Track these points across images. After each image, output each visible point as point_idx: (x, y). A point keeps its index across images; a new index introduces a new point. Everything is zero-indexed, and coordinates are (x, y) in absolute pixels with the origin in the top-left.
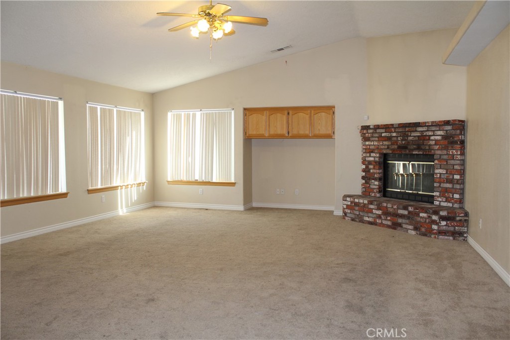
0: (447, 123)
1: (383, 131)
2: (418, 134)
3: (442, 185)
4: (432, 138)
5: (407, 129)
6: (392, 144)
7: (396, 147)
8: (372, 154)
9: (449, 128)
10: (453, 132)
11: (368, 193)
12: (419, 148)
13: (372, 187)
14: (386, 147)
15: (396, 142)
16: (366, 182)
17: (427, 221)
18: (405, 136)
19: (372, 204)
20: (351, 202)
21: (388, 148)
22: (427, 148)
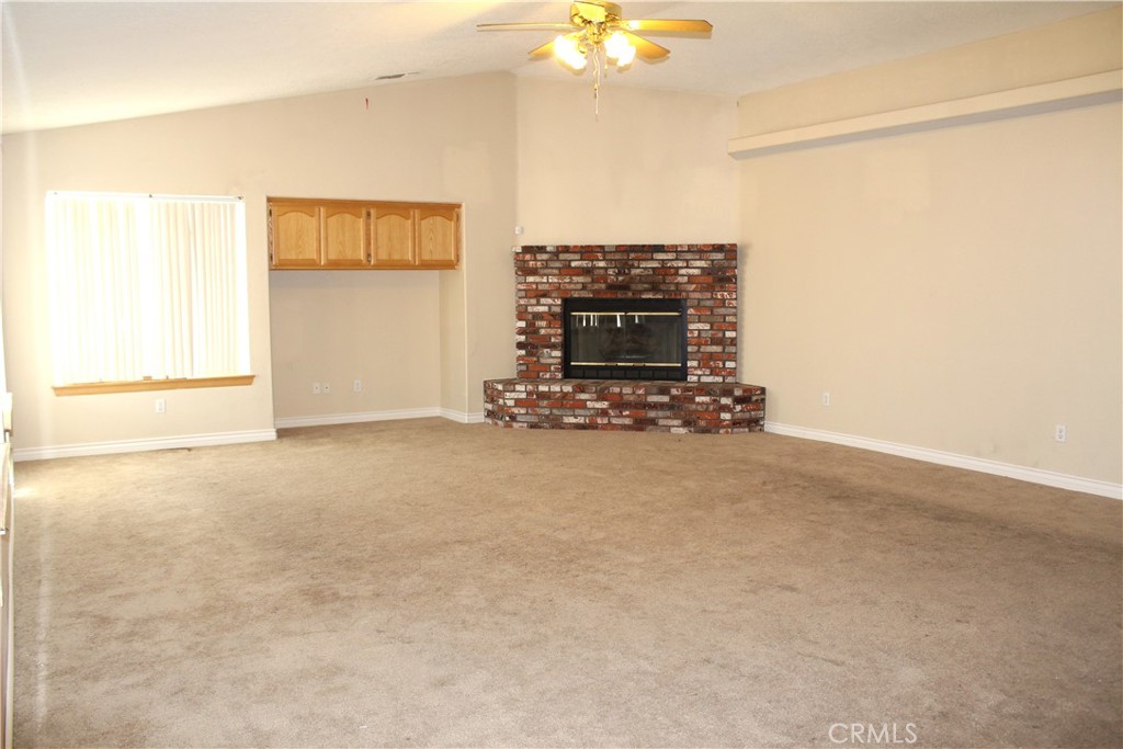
0: (719, 248)
1: (577, 256)
2: (655, 265)
3: (703, 349)
4: (682, 271)
5: (632, 255)
6: (593, 281)
7: (603, 286)
8: (543, 301)
9: (720, 256)
10: (726, 264)
11: (534, 375)
12: (654, 288)
13: (543, 361)
14: (580, 286)
15: (604, 278)
16: (529, 354)
17: (711, 408)
18: (624, 266)
19: (583, 391)
20: (529, 393)
21: (584, 287)
22: (673, 288)
